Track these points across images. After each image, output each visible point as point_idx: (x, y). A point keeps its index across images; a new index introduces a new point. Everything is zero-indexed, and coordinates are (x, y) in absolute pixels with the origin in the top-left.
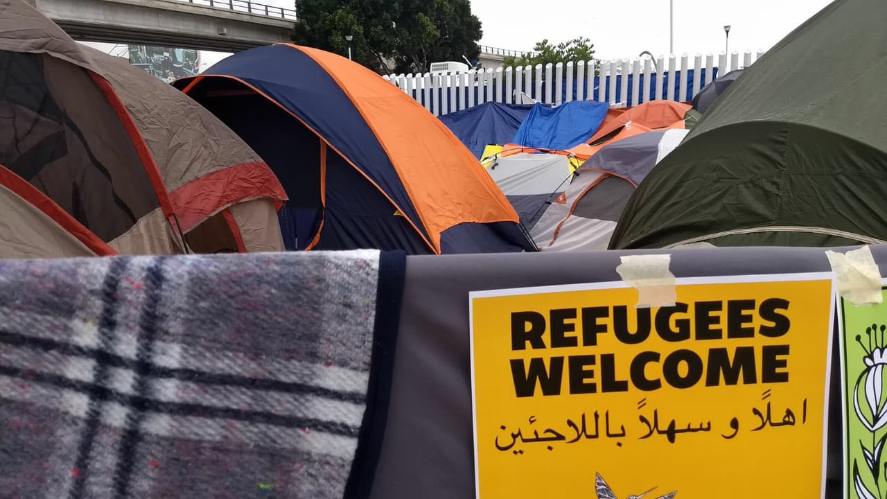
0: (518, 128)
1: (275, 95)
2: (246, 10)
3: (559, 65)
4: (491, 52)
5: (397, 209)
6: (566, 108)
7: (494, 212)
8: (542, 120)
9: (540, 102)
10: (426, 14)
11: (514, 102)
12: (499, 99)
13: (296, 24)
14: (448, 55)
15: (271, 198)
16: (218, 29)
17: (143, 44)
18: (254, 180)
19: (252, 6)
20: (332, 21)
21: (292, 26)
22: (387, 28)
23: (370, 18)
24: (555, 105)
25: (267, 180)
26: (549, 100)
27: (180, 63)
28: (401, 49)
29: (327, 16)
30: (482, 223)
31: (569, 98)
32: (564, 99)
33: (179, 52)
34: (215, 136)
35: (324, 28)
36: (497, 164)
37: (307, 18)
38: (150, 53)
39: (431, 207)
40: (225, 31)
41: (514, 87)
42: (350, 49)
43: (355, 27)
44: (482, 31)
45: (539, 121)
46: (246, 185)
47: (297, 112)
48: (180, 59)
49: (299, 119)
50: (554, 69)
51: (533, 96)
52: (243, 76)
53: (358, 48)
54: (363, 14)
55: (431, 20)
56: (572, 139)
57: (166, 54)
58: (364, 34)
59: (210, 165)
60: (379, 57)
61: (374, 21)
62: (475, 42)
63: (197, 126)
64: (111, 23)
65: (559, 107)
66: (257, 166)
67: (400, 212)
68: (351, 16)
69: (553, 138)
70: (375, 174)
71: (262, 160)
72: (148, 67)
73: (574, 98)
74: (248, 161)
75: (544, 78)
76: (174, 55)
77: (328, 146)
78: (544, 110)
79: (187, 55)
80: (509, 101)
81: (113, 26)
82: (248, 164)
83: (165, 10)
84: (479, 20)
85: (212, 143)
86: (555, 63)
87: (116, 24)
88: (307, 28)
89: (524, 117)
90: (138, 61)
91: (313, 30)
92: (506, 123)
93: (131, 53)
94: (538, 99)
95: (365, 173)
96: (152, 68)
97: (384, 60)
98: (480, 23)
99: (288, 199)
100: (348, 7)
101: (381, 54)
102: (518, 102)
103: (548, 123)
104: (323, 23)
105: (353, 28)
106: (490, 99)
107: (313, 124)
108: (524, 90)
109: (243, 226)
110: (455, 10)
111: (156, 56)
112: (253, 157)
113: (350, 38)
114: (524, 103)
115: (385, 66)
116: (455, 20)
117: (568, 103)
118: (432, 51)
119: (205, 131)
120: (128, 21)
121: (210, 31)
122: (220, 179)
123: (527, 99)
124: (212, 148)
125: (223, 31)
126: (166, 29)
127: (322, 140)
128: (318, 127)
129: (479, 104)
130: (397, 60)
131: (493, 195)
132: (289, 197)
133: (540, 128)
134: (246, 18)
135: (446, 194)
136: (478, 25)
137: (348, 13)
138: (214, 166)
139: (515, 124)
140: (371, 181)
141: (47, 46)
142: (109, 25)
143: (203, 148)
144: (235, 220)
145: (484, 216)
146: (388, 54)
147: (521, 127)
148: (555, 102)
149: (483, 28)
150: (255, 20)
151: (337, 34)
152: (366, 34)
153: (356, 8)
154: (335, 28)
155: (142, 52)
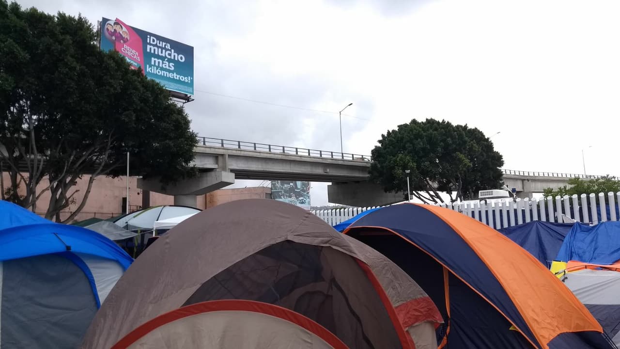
0: (563, 241)
1: (414, 239)
2: (341, 158)
3: (592, 195)
4: (509, 173)
5: (512, 325)
6: (602, 227)
7: (581, 323)
8: (583, 235)
9: (579, 221)
10: (461, 153)
11: (556, 221)
12: (544, 219)
13: (372, 164)
14: (478, 178)
15: (432, 321)
16: (324, 170)
17: (279, 180)
18: (422, 310)
19: (344, 155)
20: (395, 161)
21: (369, 165)
22: (432, 162)
23: (421, 158)
24: (592, 224)
25: (430, 309)
26: (586, 220)
27: (298, 189)
28: (442, 175)
29: (391, 158)
30: (572, 332)
31: (604, 219)
32: (599, 219)
33: (299, 183)
34: (399, 281)
35: (389, 165)
36: (566, 278)
37: (379, 160)
38: (282, 184)
39: (536, 320)
40: (328, 170)
41: (555, 210)
42: (408, 178)
43: (411, 164)
44: (503, 161)
45: (580, 235)
46: (417, 313)
47: (430, 251)
48: (299, 187)
49: (432, 256)
50: (588, 198)
51: (573, 217)
52: (392, 228)
53: (413, 177)
54: (416, 156)
55: (465, 157)
56: (612, 250)
57: (292, 184)
58: (417, 168)
59: (396, 300)
60: (426, 180)
61: (423, 159)
62: (498, 168)
63: (389, 275)
64: (265, 170)
65: (595, 226)
66: (424, 299)
67: (514, 327)
68: (408, 158)
69: (595, 249)
70: (491, 297)
71: (427, 295)
72: (281, 191)
73: (609, 219)
74: (419, 296)
75: (580, 204)
76: (296, 185)
77: (449, 272)
78: (582, 227)
79: (303, 184)
80: (552, 220)
81: (266, 171)
82: (419, 299)
83: (294, 161)
84: (500, 154)
85: (397, 285)
86: (588, 194)
87: (267, 170)
88: (379, 166)
89: (568, 233)
90: (276, 189)
91: (382, 167)
92: (553, 237)
93: (272, 184)
94: (577, 219)
95: (483, 295)
96: (283, 193)
97: (430, 183)
98: (501, 156)
99: (443, 322)
100: (406, 152)
101: (428, 179)
102: (560, 221)
103: (589, 238)
104: (389, 162)
105: (409, 164)
106: (536, 218)
107: (441, 259)
108: (564, 212)
109: (417, 343)
110: (482, 149)
111: (286, 186)
112: (422, 294)
113: (408, 171)
114: (565, 222)
115: (430, 186)
116: (483, 155)
117: (603, 222)
118: (465, 176)
119: (393, 277)
120: (275, 168)
121: (319, 171)
122: (401, 310)
123: (568, 219)
124: (397, 289)
125: (327, 170)
126: (294, 171)
127: (445, 267)
128: (445, 261)
129: (527, 222)
130: (439, 182)
131: (577, 309)
132: (444, 321)
133: (583, 241)
134: (340, 163)
135: (543, 309)
136: (500, 157)
137: (406, 156)
138: (398, 302)
139: (559, 237)
140: (489, 301)
141: (330, 242)
142: (264, 171)
143: (392, 290)
144: (411, 338)
145: (573, 326)
146: (433, 179)
147: (566, 240)
148: (592, 221)
149: (504, 159)
150: (346, 163)
151: (398, 169)
152: (418, 167)
153: (411, 152)
154: (397, 165)
155: (278, 184)
